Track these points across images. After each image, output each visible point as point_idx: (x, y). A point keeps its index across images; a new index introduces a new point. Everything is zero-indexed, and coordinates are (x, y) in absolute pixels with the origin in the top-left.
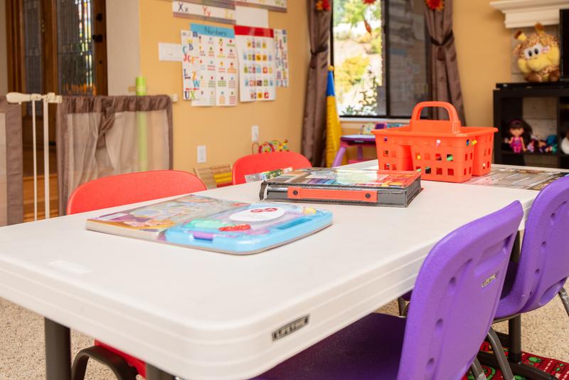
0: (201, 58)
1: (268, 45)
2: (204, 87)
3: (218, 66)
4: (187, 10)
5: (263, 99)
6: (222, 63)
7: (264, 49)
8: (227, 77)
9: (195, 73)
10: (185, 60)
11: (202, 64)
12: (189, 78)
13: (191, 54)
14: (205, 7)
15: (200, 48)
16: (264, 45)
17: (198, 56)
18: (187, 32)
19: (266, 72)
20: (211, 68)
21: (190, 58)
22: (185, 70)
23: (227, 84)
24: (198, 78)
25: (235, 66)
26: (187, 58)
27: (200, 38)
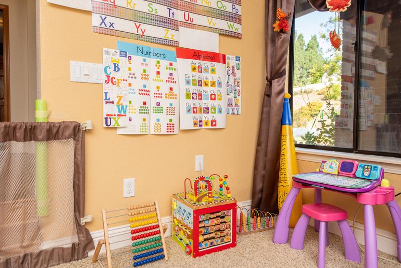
0: (130, 81)
1: (217, 71)
2: (133, 112)
3: (153, 91)
4: (112, 25)
5: (210, 127)
6: (158, 88)
7: (213, 75)
8: (165, 103)
9: (121, 98)
10: (107, 82)
11: (132, 87)
12: (113, 102)
13: (117, 76)
14: (138, 24)
15: (130, 69)
16: (213, 71)
17: (127, 78)
18: (112, 51)
19: (215, 99)
20: (145, 92)
21: (114, 80)
22: (106, 93)
23: (165, 111)
24: (125, 103)
25: (175, 91)
26: (110, 80)
27: (130, 58)
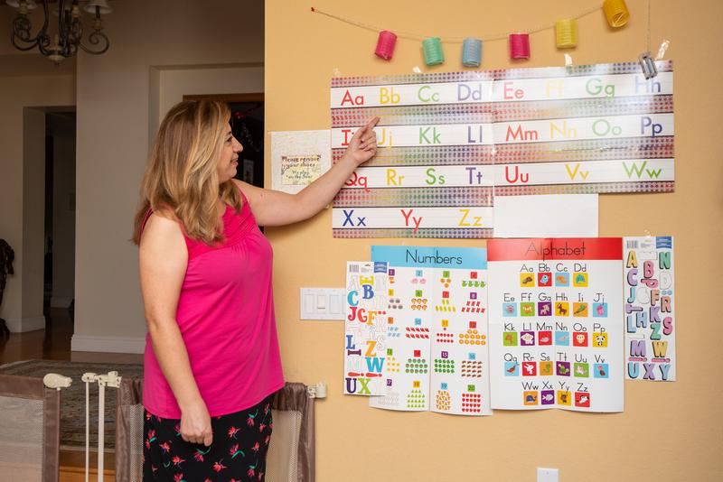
0: (391, 313)
1: (591, 278)
2: (396, 369)
3: (435, 328)
4: (361, 221)
5: (573, 407)
6: (445, 323)
7: (581, 289)
8: (458, 353)
9: (373, 344)
10: (351, 318)
11: (394, 325)
12: (359, 353)
13: (365, 305)
14: (407, 211)
15: (391, 292)
16: (580, 280)
17: (386, 309)
18: (362, 265)
19: (585, 344)
20: (419, 332)
21: (363, 314)
22: (350, 337)
24: (380, 353)
25: (480, 329)
26: (356, 314)
27: (392, 273)
